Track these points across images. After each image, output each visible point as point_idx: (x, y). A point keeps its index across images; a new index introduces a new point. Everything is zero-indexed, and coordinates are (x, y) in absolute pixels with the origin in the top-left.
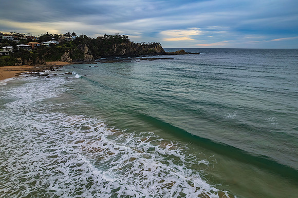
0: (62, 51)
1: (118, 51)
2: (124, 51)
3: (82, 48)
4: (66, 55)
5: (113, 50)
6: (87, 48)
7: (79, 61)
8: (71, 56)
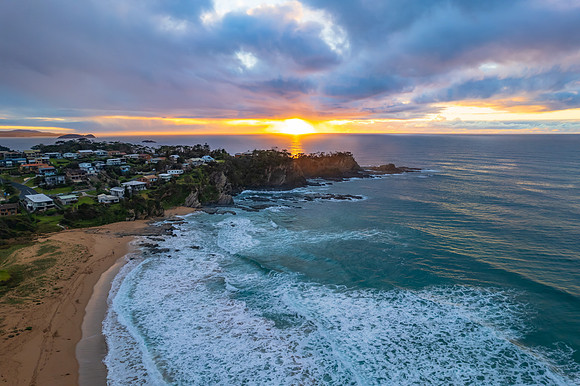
0: (187, 190)
1: (274, 178)
2: (283, 179)
3: (217, 177)
4: (193, 196)
5: (266, 177)
6: (224, 178)
7: (210, 205)
8: (199, 197)
